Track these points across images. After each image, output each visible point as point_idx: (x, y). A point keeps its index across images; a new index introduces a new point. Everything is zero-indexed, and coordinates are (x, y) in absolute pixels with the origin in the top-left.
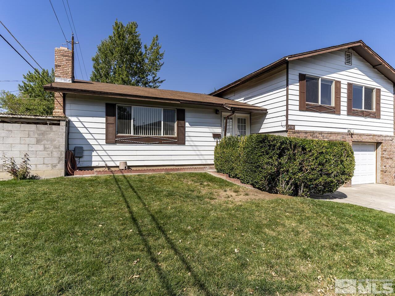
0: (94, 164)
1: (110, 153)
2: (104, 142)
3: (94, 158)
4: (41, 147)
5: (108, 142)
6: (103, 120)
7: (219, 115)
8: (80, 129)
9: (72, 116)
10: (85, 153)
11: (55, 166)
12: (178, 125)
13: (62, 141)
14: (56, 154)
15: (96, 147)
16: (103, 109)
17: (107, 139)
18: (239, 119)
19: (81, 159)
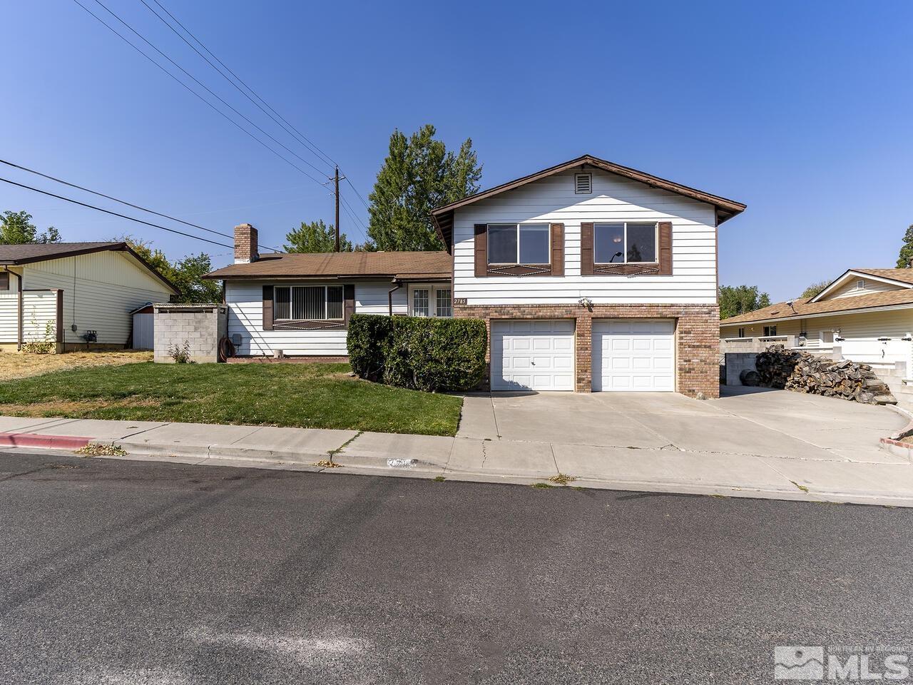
0: (252, 353)
1: (267, 341)
2: (261, 329)
3: (252, 346)
4: (197, 335)
5: (265, 329)
6: (260, 304)
7: (405, 289)
8: (238, 315)
9: (231, 302)
10: (244, 341)
11: (209, 353)
12: (345, 305)
13: (214, 328)
14: (210, 341)
15: (254, 335)
16: (261, 292)
17: (264, 325)
18: (439, 292)
19: (240, 348)
